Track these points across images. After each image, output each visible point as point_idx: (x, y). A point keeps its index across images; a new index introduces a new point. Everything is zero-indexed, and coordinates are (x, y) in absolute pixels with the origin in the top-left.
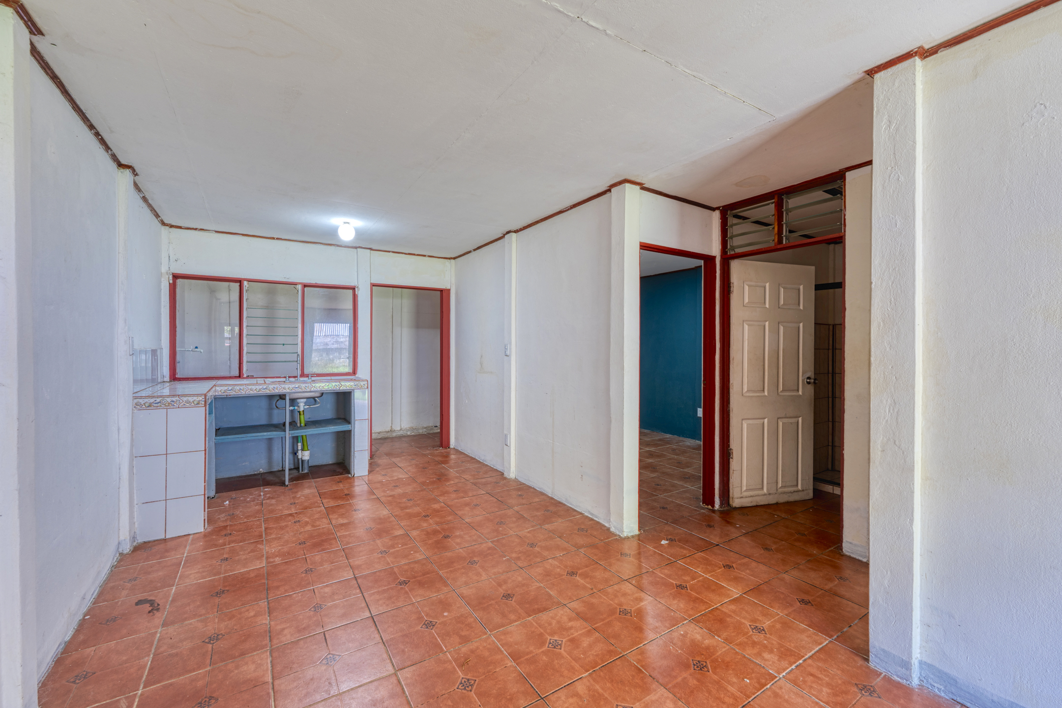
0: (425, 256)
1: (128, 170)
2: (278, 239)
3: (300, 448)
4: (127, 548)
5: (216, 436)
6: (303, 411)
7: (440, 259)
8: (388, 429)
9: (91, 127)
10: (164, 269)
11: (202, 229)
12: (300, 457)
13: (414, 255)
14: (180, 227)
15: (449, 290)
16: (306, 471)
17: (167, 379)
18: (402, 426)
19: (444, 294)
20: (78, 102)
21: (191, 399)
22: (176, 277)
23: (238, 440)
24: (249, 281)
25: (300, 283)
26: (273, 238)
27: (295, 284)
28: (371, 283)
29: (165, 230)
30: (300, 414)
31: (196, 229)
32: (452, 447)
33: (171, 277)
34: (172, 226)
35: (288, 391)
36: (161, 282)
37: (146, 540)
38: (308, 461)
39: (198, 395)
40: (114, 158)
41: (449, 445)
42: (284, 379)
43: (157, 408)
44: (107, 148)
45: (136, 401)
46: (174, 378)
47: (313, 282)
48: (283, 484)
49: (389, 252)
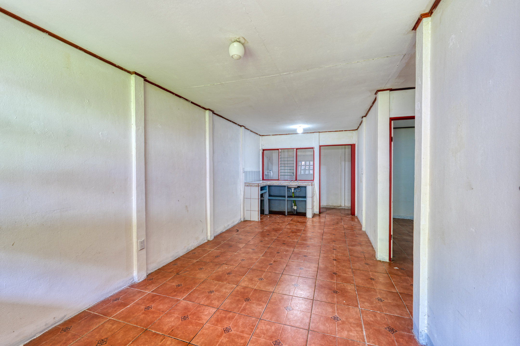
0: (343, 131)
1: (242, 127)
2: (288, 134)
3: (293, 205)
4: (242, 220)
5: (269, 197)
6: (293, 192)
7: (350, 131)
8: (339, 205)
9: (231, 121)
10: (261, 148)
11: (269, 135)
12: (293, 208)
13: (337, 131)
14: (264, 136)
15: (354, 145)
16: (295, 213)
17: (261, 180)
18: (346, 205)
19: (353, 147)
20: (226, 118)
21: (256, 185)
22: (264, 150)
23: (273, 199)
24: (281, 149)
25: (295, 148)
26: (287, 134)
27: (294, 149)
28: (319, 145)
29: (261, 137)
30: (292, 193)
31: (268, 135)
32: (356, 216)
33: (262, 150)
34: (262, 136)
35: (286, 185)
36: (260, 152)
37: (247, 220)
38: (296, 210)
39: (257, 184)
40: (239, 125)
41: (355, 214)
42: (289, 181)
43: (249, 186)
44: (236, 124)
45: (245, 184)
46: (263, 179)
47: (299, 147)
48: (285, 215)
49: (327, 132)
